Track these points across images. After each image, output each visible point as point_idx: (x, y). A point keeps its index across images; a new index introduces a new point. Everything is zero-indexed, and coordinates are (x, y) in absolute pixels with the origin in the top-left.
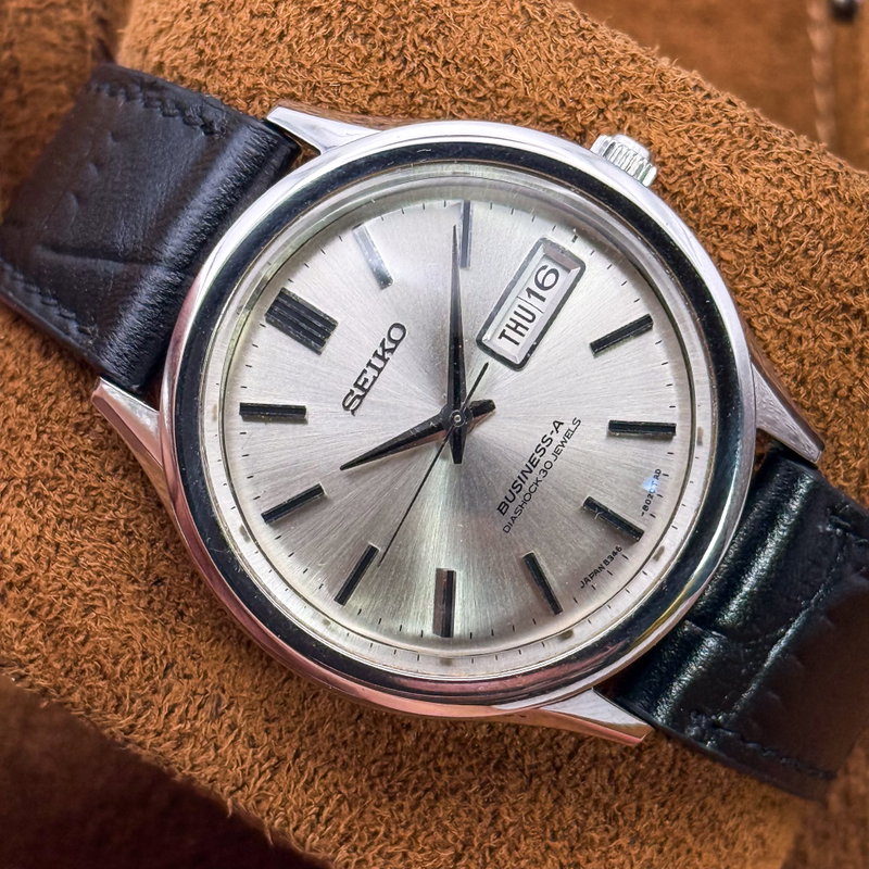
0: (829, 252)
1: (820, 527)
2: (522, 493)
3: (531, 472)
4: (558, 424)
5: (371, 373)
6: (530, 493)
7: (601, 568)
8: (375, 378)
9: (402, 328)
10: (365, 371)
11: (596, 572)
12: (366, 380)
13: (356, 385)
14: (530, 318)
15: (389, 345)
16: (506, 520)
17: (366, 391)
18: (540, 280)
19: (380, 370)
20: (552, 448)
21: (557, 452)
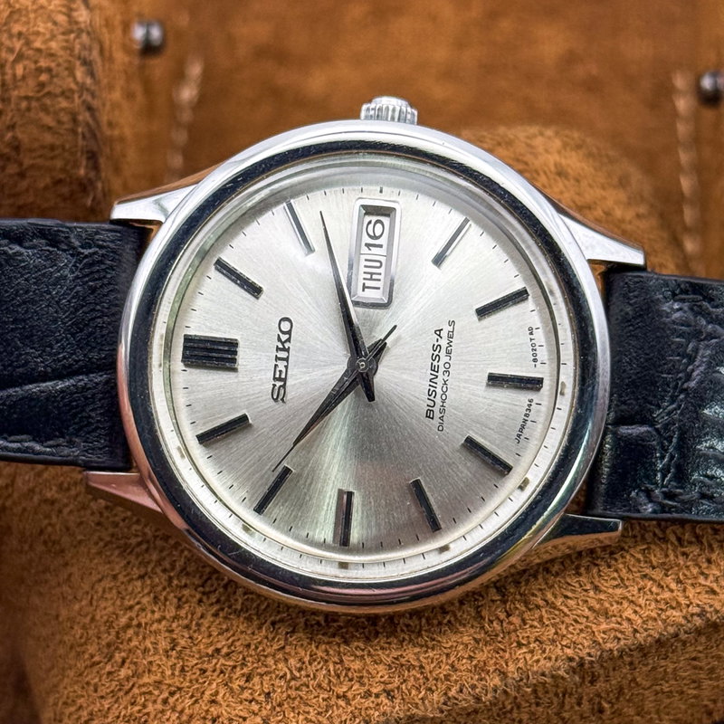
2: (438, 396)
3: (437, 377)
4: (439, 332)
5: (281, 365)
6: (444, 393)
7: (525, 421)
8: (286, 367)
9: (287, 319)
10: (276, 366)
11: (523, 426)
12: (280, 371)
13: (275, 379)
14: (378, 264)
15: (284, 338)
16: (436, 422)
17: (285, 380)
18: (372, 234)
19: (287, 359)
20: (443, 351)
21: (449, 353)
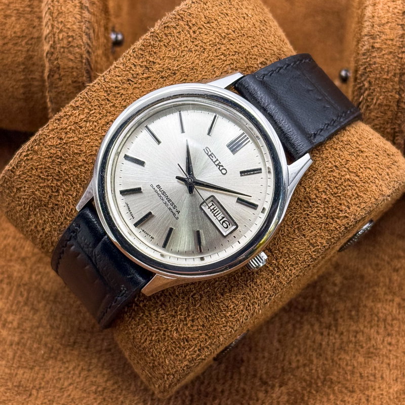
0: (208, 317)
1: (123, 286)
2: (161, 194)
3: (167, 199)
4: (179, 212)
6: (160, 196)
7: (130, 211)
8: (212, 160)
9: (225, 174)
11: (129, 209)
12: (212, 157)
14: (216, 215)
16: (155, 186)
17: (209, 156)
18: (226, 222)
19: (214, 162)
20: (172, 208)
21: (170, 209)
